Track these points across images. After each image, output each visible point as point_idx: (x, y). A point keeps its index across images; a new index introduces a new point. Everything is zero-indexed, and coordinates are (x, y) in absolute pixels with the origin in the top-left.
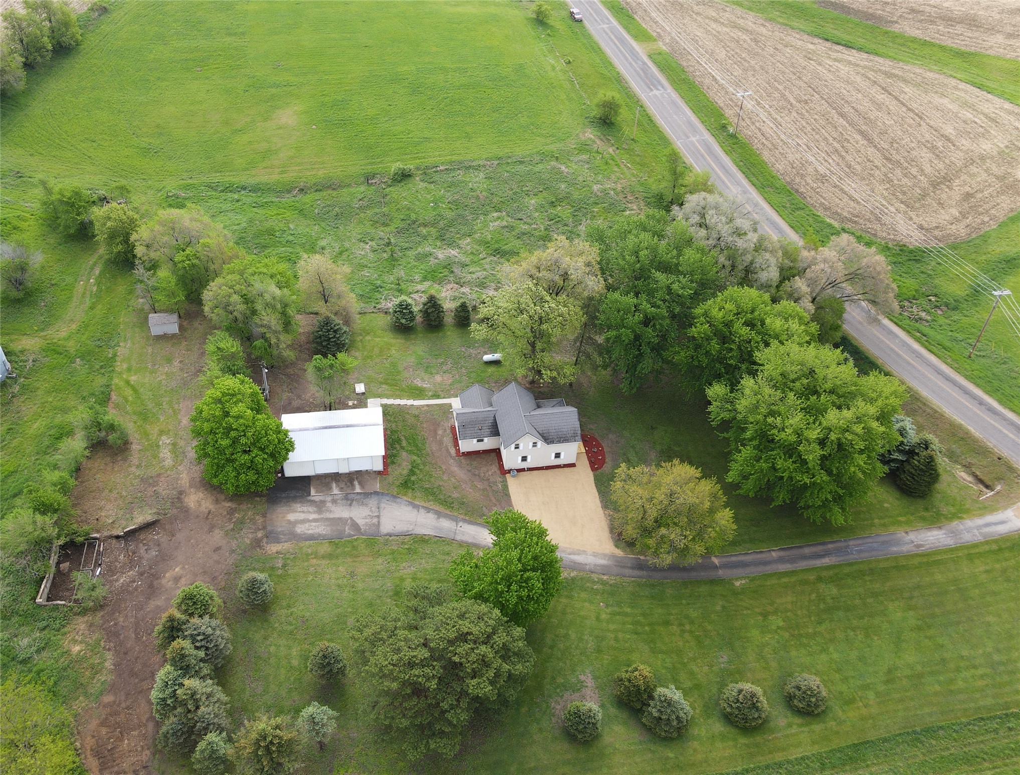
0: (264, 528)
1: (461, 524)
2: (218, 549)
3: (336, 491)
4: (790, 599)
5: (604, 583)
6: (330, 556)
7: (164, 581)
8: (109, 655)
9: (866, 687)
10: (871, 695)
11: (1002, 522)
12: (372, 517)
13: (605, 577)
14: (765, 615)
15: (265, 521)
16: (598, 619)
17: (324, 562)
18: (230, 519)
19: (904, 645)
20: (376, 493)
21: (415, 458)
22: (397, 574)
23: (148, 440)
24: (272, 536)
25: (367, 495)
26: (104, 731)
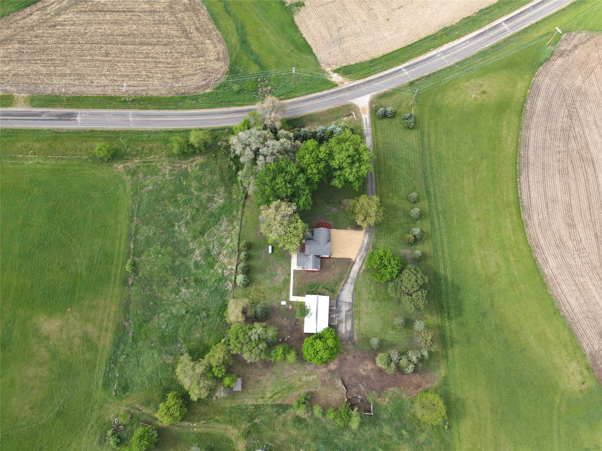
0: (347, 341)
1: (350, 276)
2: (354, 357)
3: (334, 316)
4: (384, 188)
5: (374, 238)
6: (359, 319)
7: (364, 374)
8: (389, 389)
9: (411, 182)
10: (414, 181)
11: (366, 120)
12: (346, 305)
13: (373, 237)
14: (388, 197)
15: (345, 341)
16: (385, 243)
17: (361, 322)
18: (343, 353)
19: (401, 166)
20: (337, 302)
21: (320, 287)
22: (367, 299)
23: (303, 385)
24: (351, 338)
25: (337, 305)
26: (411, 388)
